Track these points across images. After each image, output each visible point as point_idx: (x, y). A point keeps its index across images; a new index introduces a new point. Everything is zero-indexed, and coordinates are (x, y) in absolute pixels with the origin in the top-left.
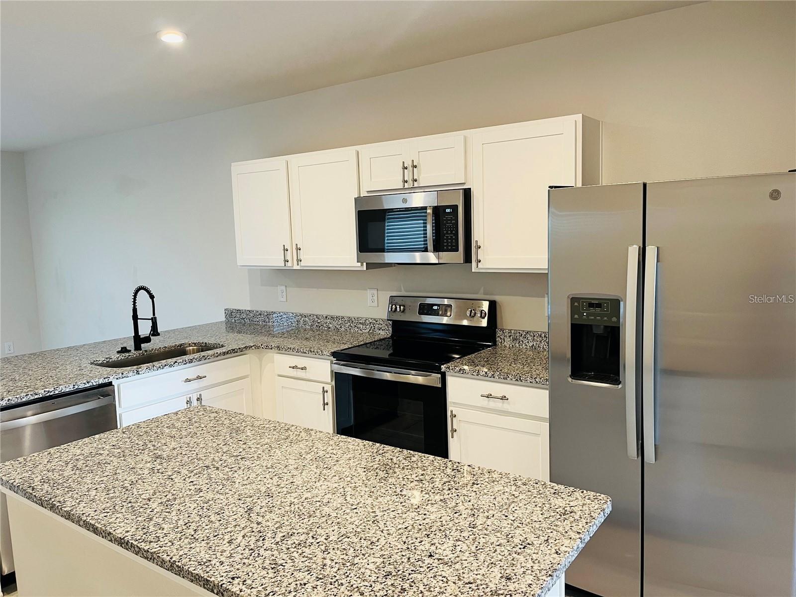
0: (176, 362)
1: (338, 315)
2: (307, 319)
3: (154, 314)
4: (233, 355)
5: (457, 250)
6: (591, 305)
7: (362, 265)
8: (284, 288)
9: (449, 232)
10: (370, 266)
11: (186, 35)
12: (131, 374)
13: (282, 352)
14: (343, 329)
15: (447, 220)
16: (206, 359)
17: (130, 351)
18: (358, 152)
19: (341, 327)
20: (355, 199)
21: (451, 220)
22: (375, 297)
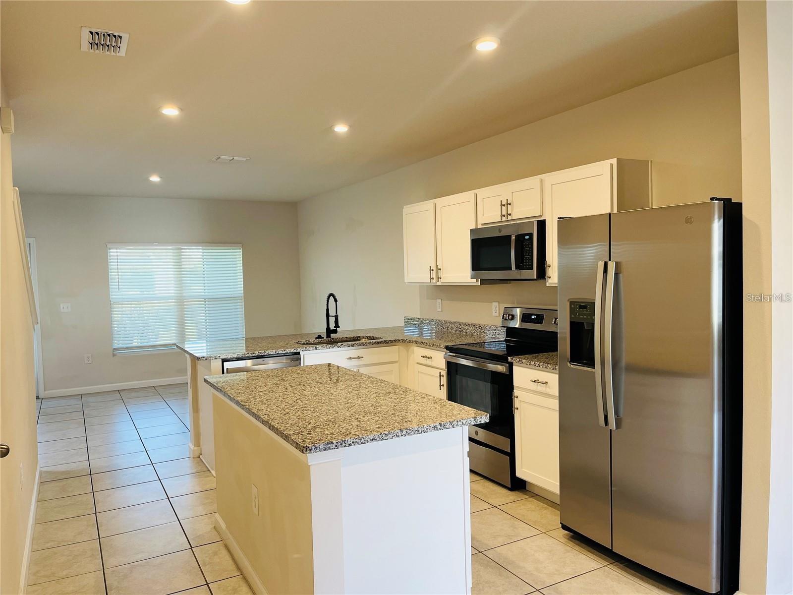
0: (342, 344)
1: (473, 322)
2: (453, 326)
3: (336, 313)
4: (385, 345)
5: (531, 268)
6: (581, 307)
7: (477, 281)
8: (440, 301)
9: (527, 254)
10: (483, 282)
11: (350, 126)
12: (312, 348)
13: (421, 346)
14: (475, 334)
15: (526, 245)
16: (364, 345)
17: (323, 338)
18: (476, 194)
19: (474, 332)
20: (471, 230)
21: (528, 245)
22: (497, 309)
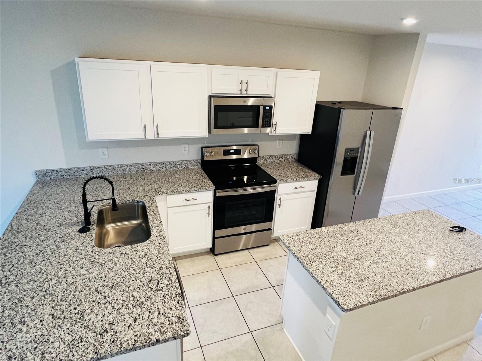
1: (160, 161)
2: (132, 167)
5: (269, 127)
6: (351, 151)
9: (267, 118)
15: (266, 112)
22: (187, 149)
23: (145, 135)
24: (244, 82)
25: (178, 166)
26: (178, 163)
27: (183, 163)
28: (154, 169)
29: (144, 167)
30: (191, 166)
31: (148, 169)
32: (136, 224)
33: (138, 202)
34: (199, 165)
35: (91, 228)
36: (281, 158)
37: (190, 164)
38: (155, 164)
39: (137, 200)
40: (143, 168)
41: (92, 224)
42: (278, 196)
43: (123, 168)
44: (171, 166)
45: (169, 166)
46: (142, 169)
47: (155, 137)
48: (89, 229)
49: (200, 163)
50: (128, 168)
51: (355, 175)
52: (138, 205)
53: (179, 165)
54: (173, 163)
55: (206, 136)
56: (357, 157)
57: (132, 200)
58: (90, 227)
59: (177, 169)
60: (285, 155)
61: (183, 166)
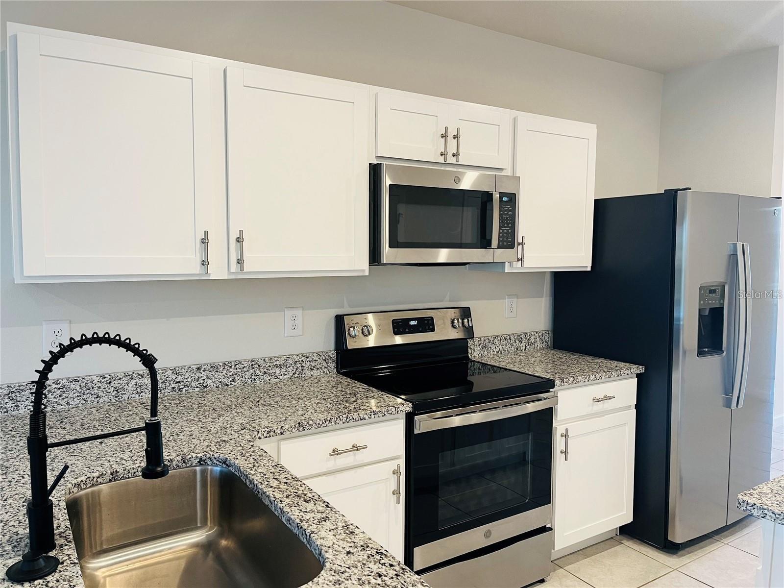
1: (227, 359)
5: (513, 247)
6: (711, 291)
8: (63, 326)
14: (237, 383)
15: (504, 210)
19: (233, 381)
21: (508, 210)
22: (299, 321)
23: (205, 263)
24: (452, 132)
25: (277, 371)
26: (278, 363)
27: (290, 361)
28: (209, 382)
29: (180, 378)
30: (312, 370)
31: (193, 384)
32: (196, 545)
33: (201, 462)
34: (333, 365)
35: (61, 561)
36: (517, 342)
37: (308, 364)
38: (214, 367)
39: (199, 455)
40: (180, 382)
41: (61, 546)
42: (559, 425)
43: (115, 384)
44: (258, 372)
45: (252, 371)
46: (173, 386)
47: (230, 273)
48: (54, 565)
49: (335, 359)
50: (133, 382)
51: (724, 354)
52: (204, 472)
53: (280, 366)
54: (262, 362)
55: (363, 271)
56: (722, 308)
57: (180, 458)
58: (52, 554)
59: (274, 381)
60: (526, 334)
61: (290, 369)
